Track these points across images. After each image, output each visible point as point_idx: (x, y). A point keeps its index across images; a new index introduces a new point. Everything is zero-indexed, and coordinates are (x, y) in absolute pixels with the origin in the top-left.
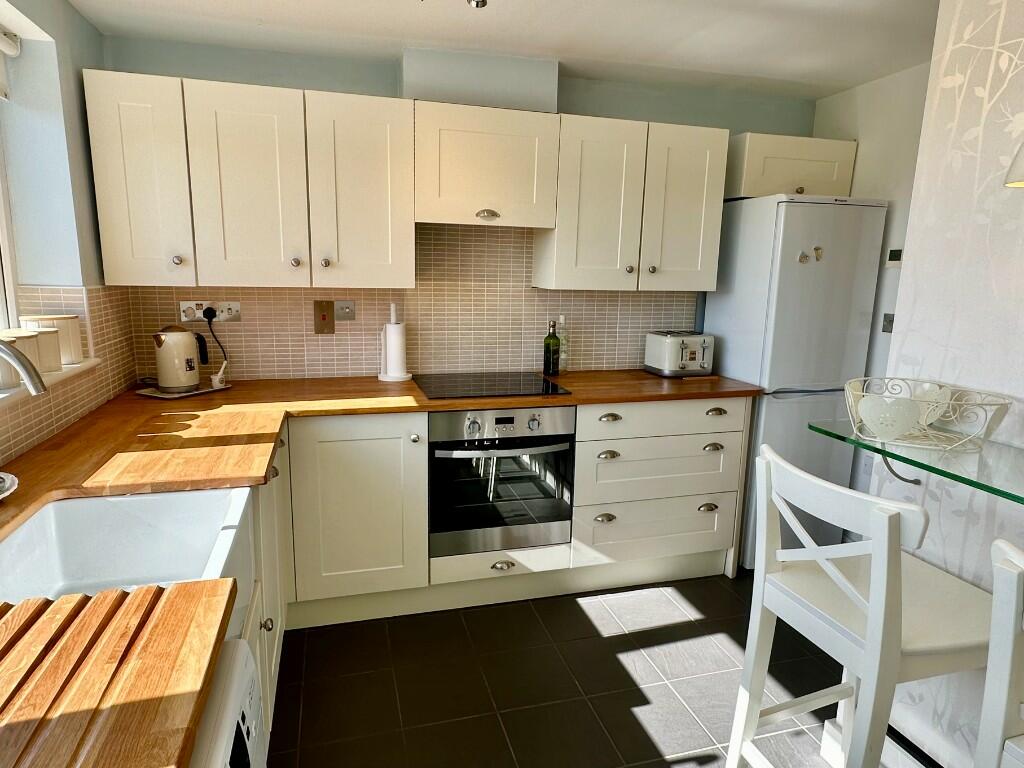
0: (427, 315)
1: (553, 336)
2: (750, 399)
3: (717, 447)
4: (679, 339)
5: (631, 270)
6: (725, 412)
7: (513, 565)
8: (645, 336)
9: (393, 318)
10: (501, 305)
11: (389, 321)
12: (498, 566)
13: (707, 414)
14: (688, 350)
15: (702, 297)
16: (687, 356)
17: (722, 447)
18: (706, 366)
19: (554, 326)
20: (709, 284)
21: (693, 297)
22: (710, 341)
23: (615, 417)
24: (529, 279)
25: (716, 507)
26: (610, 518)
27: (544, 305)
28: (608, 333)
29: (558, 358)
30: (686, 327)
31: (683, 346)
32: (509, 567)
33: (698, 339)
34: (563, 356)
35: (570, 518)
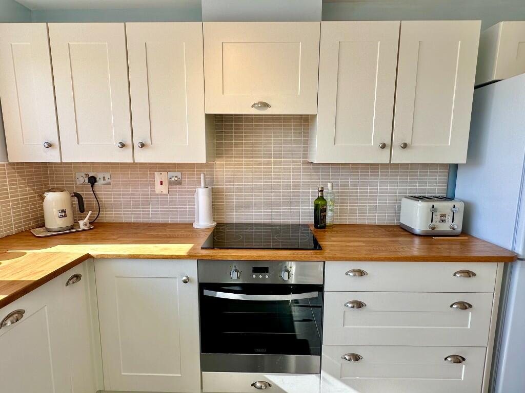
0: (230, 182)
1: (321, 198)
2: (502, 265)
3: (465, 306)
4: (430, 204)
5: (383, 146)
6: (474, 275)
7: (270, 385)
8: (401, 200)
9: (203, 185)
10: (284, 175)
11: (199, 186)
12: (258, 385)
13: (455, 274)
14: (438, 214)
15: (454, 168)
16: (437, 218)
17: (470, 306)
18: (455, 227)
19: (322, 191)
20: (460, 157)
21: (445, 169)
22: (460, 206)
23: (361, 273)
24: (305, 155)
25: (464, 359)
26: (356, 358)
27: (317, 175)
28: (370, 196)
29: (325, 216)
30: (438, 193)
31: (433, 211)
32: (266, 387)
33: (450, 204)
34: (329, 214)
35: (320, 354)
